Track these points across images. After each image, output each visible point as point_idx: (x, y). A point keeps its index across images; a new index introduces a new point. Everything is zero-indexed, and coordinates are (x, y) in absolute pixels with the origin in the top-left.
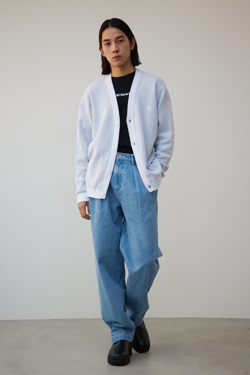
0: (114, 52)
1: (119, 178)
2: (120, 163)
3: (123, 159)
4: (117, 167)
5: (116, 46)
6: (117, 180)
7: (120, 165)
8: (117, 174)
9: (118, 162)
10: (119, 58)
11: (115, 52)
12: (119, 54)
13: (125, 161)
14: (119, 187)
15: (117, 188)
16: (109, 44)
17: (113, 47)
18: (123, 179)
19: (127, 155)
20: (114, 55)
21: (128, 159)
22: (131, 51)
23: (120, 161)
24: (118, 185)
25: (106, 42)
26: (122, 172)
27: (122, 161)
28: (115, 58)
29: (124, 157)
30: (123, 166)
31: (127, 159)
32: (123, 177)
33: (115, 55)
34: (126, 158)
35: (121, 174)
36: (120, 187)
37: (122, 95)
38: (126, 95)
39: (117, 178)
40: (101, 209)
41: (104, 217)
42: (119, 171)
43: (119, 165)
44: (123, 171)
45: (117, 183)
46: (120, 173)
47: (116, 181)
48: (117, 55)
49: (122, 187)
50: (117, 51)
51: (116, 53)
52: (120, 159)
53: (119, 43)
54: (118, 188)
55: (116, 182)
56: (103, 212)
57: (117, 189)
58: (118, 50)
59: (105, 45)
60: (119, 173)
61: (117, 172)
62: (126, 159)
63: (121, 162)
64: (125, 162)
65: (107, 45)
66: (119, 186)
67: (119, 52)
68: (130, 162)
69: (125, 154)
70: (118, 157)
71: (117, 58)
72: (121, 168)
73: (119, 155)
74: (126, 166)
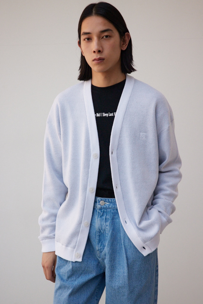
0: (94, 52)
1: (102, 235)
2: (102, 212)
3: (107, 207)
4: (99, 218)
5: (99, 44)
6: (99, 236)
7: (103, 215)
8: (100, 230)
9: (100, 211)
10: (102, 62)
11: (96, 53)
12: (103, 56)
13: (109, 210)
14: (102, 247)
15: (100, 248)
16: (89, 39)
17: (94, 45)
18: (107, 237)
19: (111, 200)
20: (95, 56)
21: (113, 206)
23: (102, 210)
24: (100, 244)
25: (86, 36)
26: (107, 228)
27: (105, 210)
29: (107, 203)
30: (108, 217)
31: (112, 207)
32: (107, 234)
33: (97, 56)
34: (111, 204)
35: (104, 230)
36: (104, 248)
37: (105, 115)
38: (111, 115)
39: (99, 235)
42: (101, 225)
43: (101, 217)
44: (107, 225)
45: (99, 242)
46: (103, 228)
47: (98, 239)
48: (98, 57)
49: (105, 248)
50: (99, 51)
51: (98, 53)
52: (102, 207)
53: (105, 39)
54: (101, 249)
55: (98, 241)
57: (99, 250)
58: (101, 49)
59: (84, 40)
60: (101, 228)
61: (99, 227)
62: (111, 206)
63: (104, 212)
64: (109, 211)
65: (86, 40)
66: (102, 246)
67: (102, 52)
68: (116, 210)
69: (108, 200)
70: (99, 204)
71: (99, 61)
72: (104, 220)
73: (100, 202)
74: (112, 217)
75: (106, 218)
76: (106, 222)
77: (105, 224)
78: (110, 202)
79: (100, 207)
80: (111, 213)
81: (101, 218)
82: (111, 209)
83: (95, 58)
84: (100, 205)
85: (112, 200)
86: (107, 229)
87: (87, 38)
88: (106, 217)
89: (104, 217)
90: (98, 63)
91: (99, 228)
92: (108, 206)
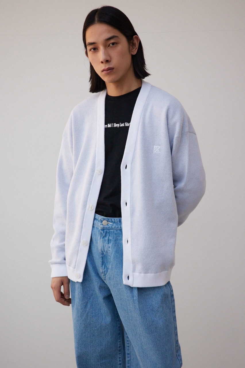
0: (102, 62)
1: (105, 257)
2: (105, 233)
3: (109, 227)
4: (101, 239)
5: (106, 53)
6: (102, 259)
7: (105, 236)
8: (102, 251)
9: (102, 232)
10: (111, 72)
11: (104, 63)
12: (111, 65)
13: (112, 230)
14: (105, 270)
15: (103, 271)
16: (95, 49)
17: (101, 55)
18: (110, 259)
19: (114, 220)
20: (103, 67)
21: (117, 226)
22: (133, 57)
23: (105, 231)
24: (103, 266)
25: (91, 47)
26: (109, 249)
27: (108, 231)
28: (105, 72)
29: (111, 223)
30: (110, 238)
31: (115, 227)
32: (110, 256)
33: (105, 66)
34: (114, 225)
35: (107, 251)
36: (107, 271)
37: (116, 125)
39: (102, 257)
40: (83, 299)
41: (87, 312)
42: (103, 246)
43: (103, 237)
44: (110, 247)
45: (103, 264)
46: (106, 250)
47: (101, 261)
48: (107, 67)
49: (109, 270)
50: (107, 61)
51: (106, 63)
52: (105, 227)
53: (112, 47)
54: (105, 271)
55: (101, 263)
56: (85, 304)
57: (103, 272)
58: (108, 59)
59: (90, 50)
60: (104, 249)
61: (102, 248)
62: (113, 227)
63: (106, 232)
64: (112, 232)
65: (92, 50)
66: (106, 268)
67: (110, 61)
68: (119, 230)
69: (111, 219)
70: (101, 224)
71: (108, 71)
72: (107, 241)
73: (102, 221)
74: (115, 238)
75: (108, 239)
76: (108, 243)
77: (108, 245)
78: (113, 222)
79: (103, 227)
80: (114, 234)
81: (103, 239)
82: (114, 230)
83: (104, 69)
84: (103, 225)
85: (116, 220)
86: (109, 251)
87: (93, 48)
88: (108, 237)
89: (107, 238)
90: (107, 73)
91: (101, 250)
92: (111, 227)
